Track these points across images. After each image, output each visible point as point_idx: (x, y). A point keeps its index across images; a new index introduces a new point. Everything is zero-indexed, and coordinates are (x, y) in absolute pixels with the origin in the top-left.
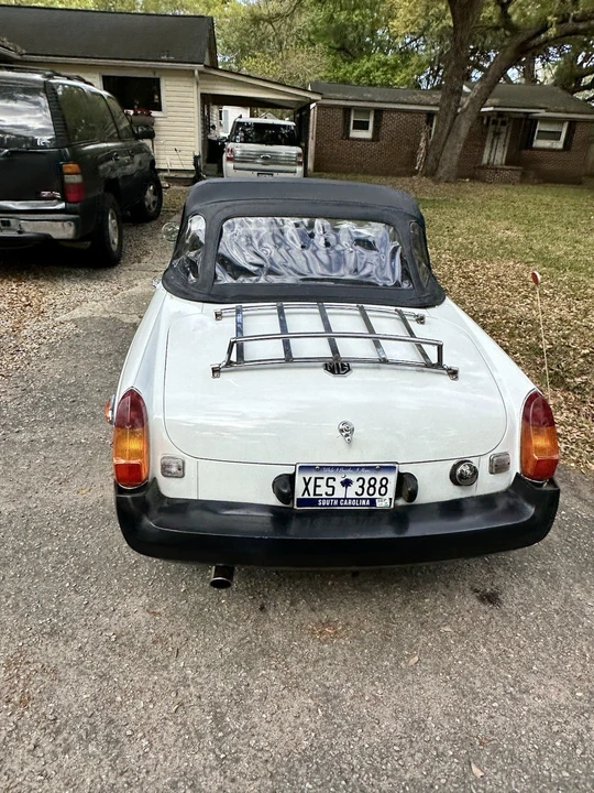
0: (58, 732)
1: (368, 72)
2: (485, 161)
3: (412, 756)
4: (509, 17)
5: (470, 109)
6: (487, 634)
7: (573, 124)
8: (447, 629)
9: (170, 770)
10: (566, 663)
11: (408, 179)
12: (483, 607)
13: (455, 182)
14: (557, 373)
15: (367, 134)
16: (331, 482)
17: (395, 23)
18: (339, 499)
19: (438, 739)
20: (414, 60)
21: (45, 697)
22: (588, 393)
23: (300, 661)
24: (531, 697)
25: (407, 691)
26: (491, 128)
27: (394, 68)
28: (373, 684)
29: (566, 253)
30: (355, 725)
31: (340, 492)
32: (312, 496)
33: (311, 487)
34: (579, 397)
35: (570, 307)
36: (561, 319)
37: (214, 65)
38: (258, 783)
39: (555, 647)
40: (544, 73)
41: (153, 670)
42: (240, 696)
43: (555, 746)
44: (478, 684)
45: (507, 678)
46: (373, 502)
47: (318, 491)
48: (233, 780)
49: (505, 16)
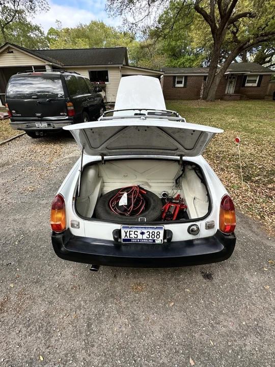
0: (29, 326)
1: (183, 63)
2: (226, 93)
3: (165, 351)
4: (237, 37)
5: (220, 74)
6: (205, 293)
7: (261, 76)
8: (188, 290)
9: (66, 348)
10: (238, 310)
11: (196, 101)
12: (204, 281)
13: (214, 101)
14: (248, 176)
15: (182, 85)
16: (136, 233)
17: (193, 44)
18: (140, 240)
19: (177, 344)
20: (200, 57)
21: (28, 309)
22: (261, 183)
23: (126, 301)
24: (221, 326)
25: (167, 319)
26: (229, 80)
27: (193, 61)
28: (153, 314)
29: (255, 127)
30: (143, 334)
31: (140, 237)
32: (129, 238)
33: (128, 234)
34: (257, 185)
35: (255, 149)
36: (251, 154)
37: (127, 64)
38: (99, 358)
39: (234, 302)
40: (250, 58)
41: (69, 301)
42: (99, 315)
43: (228, 353)
44: (198, 318)
45: (211, 316)
46: (154, 241)
47: (131, 236)
48: (90, 355)
49: (235, 37)
